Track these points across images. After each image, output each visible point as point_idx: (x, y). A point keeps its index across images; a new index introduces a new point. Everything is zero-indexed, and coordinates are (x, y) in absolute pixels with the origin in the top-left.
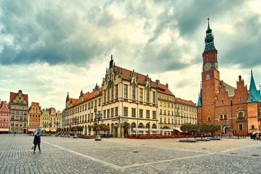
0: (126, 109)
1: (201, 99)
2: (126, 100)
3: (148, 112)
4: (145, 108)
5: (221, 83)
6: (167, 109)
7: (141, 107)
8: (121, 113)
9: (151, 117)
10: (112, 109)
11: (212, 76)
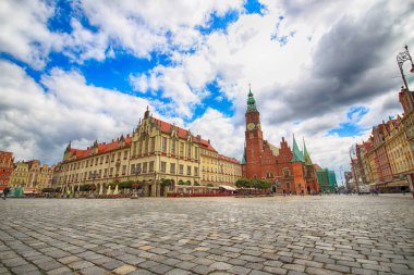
0: (163, 164)
1: (245, 157)
2: (164, 154)
4: (186, 164)
5: (265, 143)
6: (210, 166)
7: (181, 162)
8: (157, 168)
9: (193, 174)
10: (145, 163)
11: (256, 135)
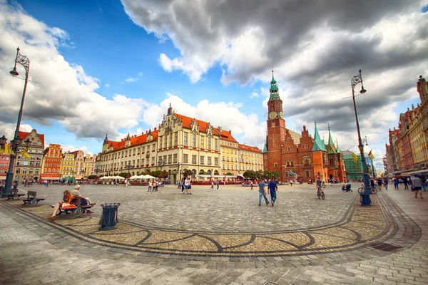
0: (186, 156)
1: (267, 145)
2: (186, 147)
3: (209, 158)
4: (206, 155)
5: (287, 131)
6: (230, 156)
7: (202, 154)
8: (180, 160)
9: (213, 164)
10: (170, 155)
11: (278, 124)
